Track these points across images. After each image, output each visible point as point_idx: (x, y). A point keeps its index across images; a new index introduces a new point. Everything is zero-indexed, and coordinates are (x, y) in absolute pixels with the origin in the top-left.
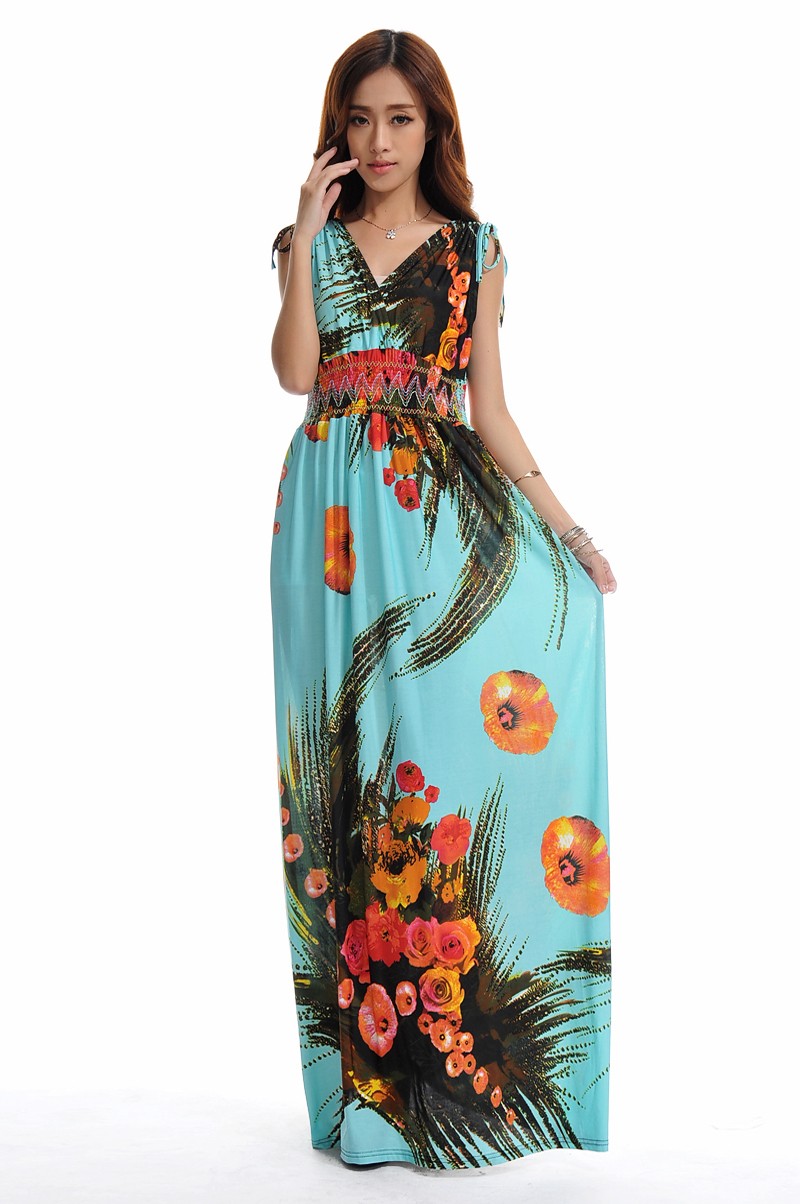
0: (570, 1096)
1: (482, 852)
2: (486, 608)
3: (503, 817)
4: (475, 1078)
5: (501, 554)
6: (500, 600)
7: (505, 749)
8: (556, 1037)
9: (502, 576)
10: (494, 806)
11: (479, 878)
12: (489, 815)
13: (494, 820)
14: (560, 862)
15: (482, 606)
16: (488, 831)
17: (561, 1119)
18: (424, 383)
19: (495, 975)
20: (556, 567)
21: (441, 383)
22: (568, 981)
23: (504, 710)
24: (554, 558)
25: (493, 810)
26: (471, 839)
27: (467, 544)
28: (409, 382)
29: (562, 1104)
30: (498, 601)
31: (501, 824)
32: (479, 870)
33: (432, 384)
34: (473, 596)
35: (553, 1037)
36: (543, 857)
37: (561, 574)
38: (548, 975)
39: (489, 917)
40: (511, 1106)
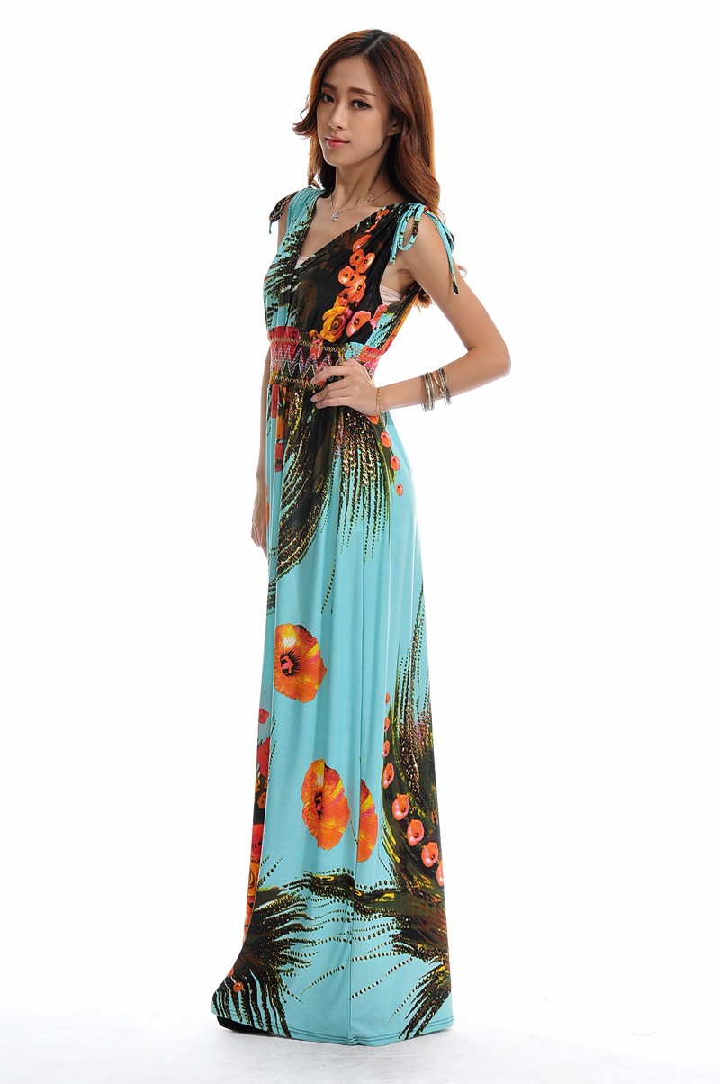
0: (288, 993)
7: (282, 693)
17: (278, 1008)
18: (306, 355)
21: (324, 354)
23: (286, 658)
29: (281, 997)
30: (297, 561)
33: (314, 356)
35: (290, 940)
38: (294, 890)
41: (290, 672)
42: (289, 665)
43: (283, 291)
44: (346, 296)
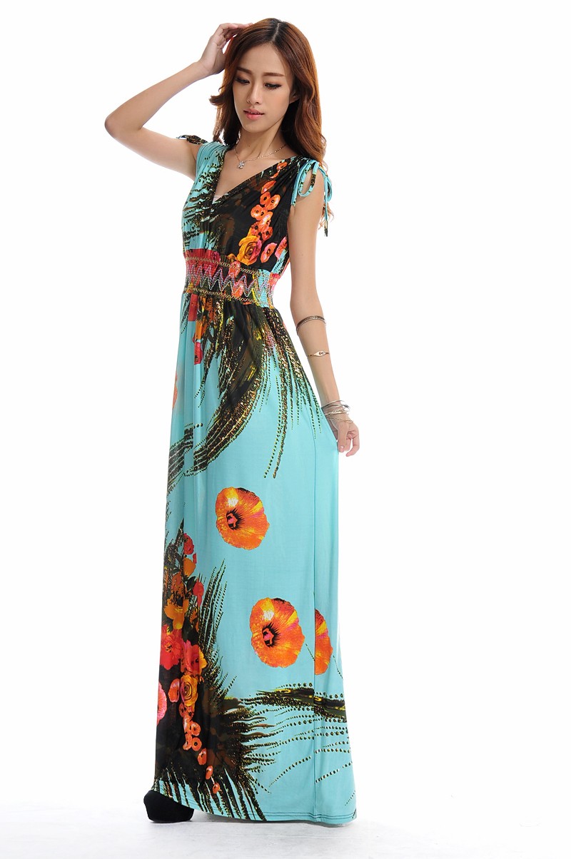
1: (210, 609)
2: (225, 441)
3: (223, 589)
4: (200, 754)
5: (242, 403)
6: (236, 436)
7: (229, 543)
8: (253, 746)
9: (240, 419)
10: (218, 581)
11: (206, 626)
12: (214, 586)
13: (217, 591)
14: (263, 630)
15: (223, 438)
16: (213, 596)
19: (217, 691)
20: (281, 419)
22: (264, 712)
24: (281, 412)
25: (217, 583)
26: (203, 597)
27: (221, 393)
28: (215, 273)
31: (222, 595)
32: (207, 620)
34: (219, 430)
36: (251, 624)
37: (283, 425)
39: (213, 652)
40: (217, 781)
41: (235, 526)
42: (233, 520)
43: (202, 220)
44: (256, 228)
